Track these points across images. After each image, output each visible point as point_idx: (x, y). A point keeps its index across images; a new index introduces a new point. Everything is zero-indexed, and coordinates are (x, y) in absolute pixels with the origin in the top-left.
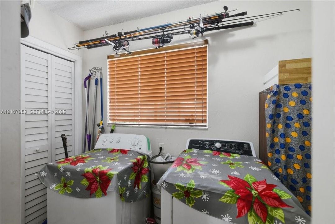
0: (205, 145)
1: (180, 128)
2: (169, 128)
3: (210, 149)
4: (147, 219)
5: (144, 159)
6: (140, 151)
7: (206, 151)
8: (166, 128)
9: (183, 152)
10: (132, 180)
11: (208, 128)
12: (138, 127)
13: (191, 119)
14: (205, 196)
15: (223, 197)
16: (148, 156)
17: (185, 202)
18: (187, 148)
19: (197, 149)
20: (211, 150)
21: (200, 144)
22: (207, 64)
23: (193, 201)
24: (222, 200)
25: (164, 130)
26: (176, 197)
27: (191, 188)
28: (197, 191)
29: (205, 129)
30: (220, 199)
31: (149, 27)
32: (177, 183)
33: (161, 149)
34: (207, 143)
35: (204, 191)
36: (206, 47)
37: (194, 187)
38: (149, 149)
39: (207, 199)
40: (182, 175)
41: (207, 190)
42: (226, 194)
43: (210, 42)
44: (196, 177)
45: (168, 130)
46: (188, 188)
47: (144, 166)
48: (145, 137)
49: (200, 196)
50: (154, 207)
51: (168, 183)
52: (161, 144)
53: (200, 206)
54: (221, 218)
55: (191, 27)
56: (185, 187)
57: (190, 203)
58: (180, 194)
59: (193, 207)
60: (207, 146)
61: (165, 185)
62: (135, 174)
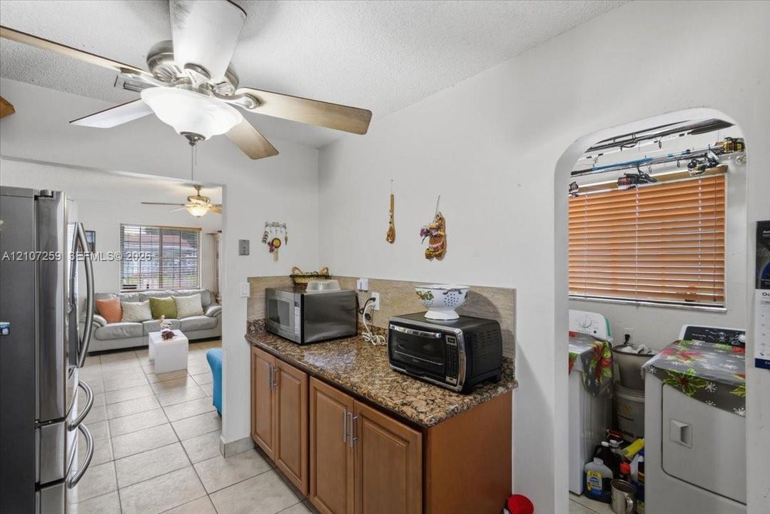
0: (719, 336)
1: (666, 307)
2: (644, 306)
3: (727, 342)
4: (608, 431)
5: (604, 347)
6: (596, 335)
7: (718, 345)
8: (638, 305)
9: (675, 342)
10: (593, 368)
11: (726, 311)
12: (583, 300)
13: (688, 293)
14: (710, 387)
15: (736, 390)
16: (610, 344)
17: (681, 391)
18: (681, 337)
19: (701, 342)
20: (730, 344)
21: (708, 334)
22: (726, 205)
23: (693, 390)
24: (734, 393)
25: (635, 307)
26: (669, 384)
27: (691, 376)
28: (699, 380)
29: (720, 312)
30: (732, 391)
31: (614, 164)
32: (669, 369)
33: (627, 337)
34: (722, 333)
35: (708, 380)
36: (723, 177)
37: (694, 375)
38: (609, 335)
39: (713, 390)
40: (676, 363)
41: (714, 380)
42: (741, 386)
43: (731, 168)
44: (697, 366)
45: (640, 308)
46: (686, 375)
47: (605, 355)
48: (602, 317)
49: (703, 386)
50: (619, 417)
51: (656, 368)
52: (627, 330)
53: (702, 396)
54: (733, 411)
55: (689, 166)
56: (682, 374)
57: (688, 392)
58: (674, 381)
59: (692, 396)
60: (722, 338)
61: (652, 370)
62: (596, 362)
